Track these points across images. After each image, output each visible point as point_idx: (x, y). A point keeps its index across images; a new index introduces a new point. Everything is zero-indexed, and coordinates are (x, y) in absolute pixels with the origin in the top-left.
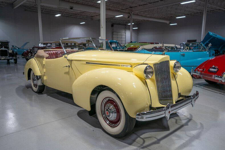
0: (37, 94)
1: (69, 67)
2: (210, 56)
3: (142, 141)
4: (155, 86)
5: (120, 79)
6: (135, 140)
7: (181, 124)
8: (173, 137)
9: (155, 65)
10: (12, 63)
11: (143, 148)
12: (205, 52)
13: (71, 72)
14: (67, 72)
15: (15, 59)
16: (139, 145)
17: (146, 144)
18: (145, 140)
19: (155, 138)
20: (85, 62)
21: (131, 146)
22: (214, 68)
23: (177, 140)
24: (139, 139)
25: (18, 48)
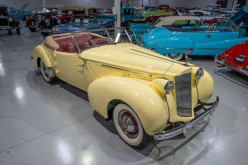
0: (49, 84)
1: (83, 66)
2: (239, 37)
3: (158, 151)
4: (175, 99)
5: (137, 94)
6: (152, 150)
7: (198, 130)
8: (188, 147)
9: (176, 77)
10: (14, 33)
11: (159, 160)
12: (234, 33)
13: (85, 72)
14: (82, 71)
15: (17, 29)
16: (155, 156)
17: (162, 155)
18: (161, 149)
19: (171, 148)
20: (101, 64)
21: (147, 158)
22: (241, 58)
23: (192, 150)
24: (155, 148)
25: (18, 11)
